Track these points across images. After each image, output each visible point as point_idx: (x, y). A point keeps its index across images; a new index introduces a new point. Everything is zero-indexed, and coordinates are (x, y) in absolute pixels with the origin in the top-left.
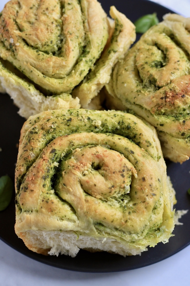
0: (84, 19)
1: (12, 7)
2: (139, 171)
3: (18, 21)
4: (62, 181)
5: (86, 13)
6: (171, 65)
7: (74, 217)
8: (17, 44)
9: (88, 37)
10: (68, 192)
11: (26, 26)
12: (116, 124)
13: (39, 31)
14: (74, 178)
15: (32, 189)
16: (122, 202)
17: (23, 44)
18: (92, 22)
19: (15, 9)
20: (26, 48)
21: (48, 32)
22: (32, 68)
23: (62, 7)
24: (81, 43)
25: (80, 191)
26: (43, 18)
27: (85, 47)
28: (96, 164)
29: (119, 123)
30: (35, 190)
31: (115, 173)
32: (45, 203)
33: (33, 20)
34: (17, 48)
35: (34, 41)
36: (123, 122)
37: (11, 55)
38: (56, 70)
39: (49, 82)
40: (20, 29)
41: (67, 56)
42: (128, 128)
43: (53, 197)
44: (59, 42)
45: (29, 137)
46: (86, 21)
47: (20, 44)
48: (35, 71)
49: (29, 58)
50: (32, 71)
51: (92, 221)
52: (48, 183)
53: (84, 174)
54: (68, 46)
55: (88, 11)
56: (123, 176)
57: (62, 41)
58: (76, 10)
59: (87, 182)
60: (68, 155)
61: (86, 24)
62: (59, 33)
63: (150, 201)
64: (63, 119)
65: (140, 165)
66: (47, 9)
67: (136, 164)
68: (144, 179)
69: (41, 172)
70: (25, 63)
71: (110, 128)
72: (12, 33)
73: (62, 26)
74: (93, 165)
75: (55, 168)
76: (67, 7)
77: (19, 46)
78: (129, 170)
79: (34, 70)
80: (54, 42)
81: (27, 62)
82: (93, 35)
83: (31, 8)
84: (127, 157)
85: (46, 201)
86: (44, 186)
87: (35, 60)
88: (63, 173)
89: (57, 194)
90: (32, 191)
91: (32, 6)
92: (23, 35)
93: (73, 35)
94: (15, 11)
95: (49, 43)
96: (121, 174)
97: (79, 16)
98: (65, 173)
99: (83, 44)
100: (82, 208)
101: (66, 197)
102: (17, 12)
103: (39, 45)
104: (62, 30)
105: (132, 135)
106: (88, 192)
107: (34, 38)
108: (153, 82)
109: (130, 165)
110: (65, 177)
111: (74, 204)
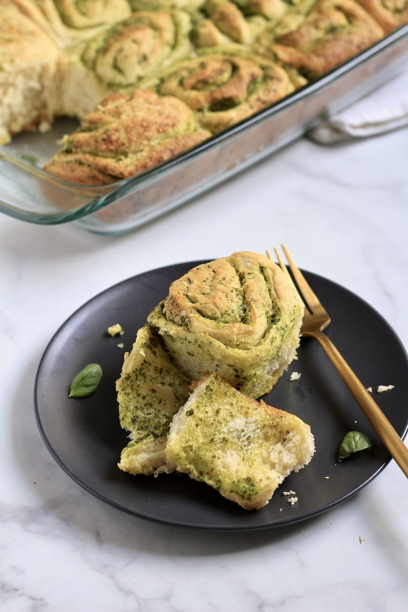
0: (270, 287)
1: (181, 284)
3: (189, 294)
5: (271, 280)
8: (191, 315)
9: (276, 305)
11: (200, 298)
13: (217, 298)
17: (197, 315)
18: (279, 288)
19: (185, 285)
20: (201, 318)
21: (228, 300)
22: (212, 339)
24: (268, 312)
26: (220, 287)
27: (273, 316)
33: (207, 290)
34: (191, 319)
35: (212, 310)
37: (184, 329)
38: (242, 337)
39: (234, 352)
40: (193, 301)
41: (253, 322)
44: (242, 312)
46: (272, 288)
47: (194, 316)
48: (216, 342)
49: (207, 327)
50: (211, 342)
54: (253, 313)
55: (273, 279)
57: (245, 310)
58: (260, 279)
61: (273, 291)
62: (241, 302)
66: (224, 279)
70: (202, 334)
72: (183, 305)
73: (244, 294)
76: (247, 277)
77: (193, 317)
79: (213, 341)
80: (236, 312)
81: (205, 333)
82: (282, 302)
83: (204, 281)
87: (214, 329)
91: (205, 279)
92: (197, 305)
93: (258, 302)
94: (186, 287)
95: (230, 312)
99: (271, 313)
102: (187, 288)
103: (218, 315)
104: (244, 298)
107: (212, 306)
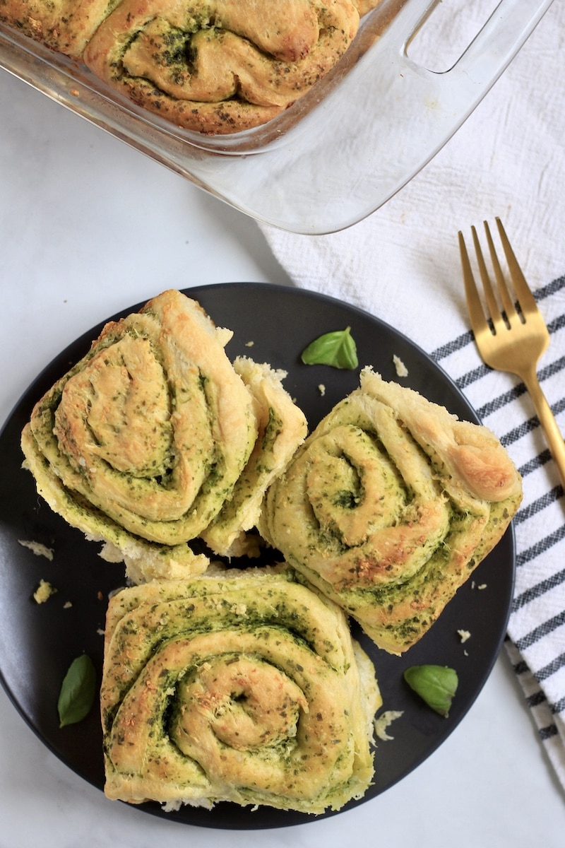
0: (212, 419)
1: (79, 395)
2: (311, 701)
3: (92, 423)
4: (180, 725)
5: (215, 407)
6: (368, 507)
7: (204, 781)
8: (93, 470)
9: (219, 450)
10: (192, 742)
11: (106, 434)
12: (273, 609)
13: (131, 448)
14: (201, 722)
15: (132, 742)
16: (283, 749)
17: (103, 468)
18: (226, 424)
19: (85, 397)
20: (109, 476)
21: (147, 449)
22: (122, 511)
23: (172, 393)
24: (207, 460)
25: (211, 742)
26: (137, 422)
27: (214, 465)
28: (237, 695)
29: (277, 608)
30: (136, 743)
31: (271, 712)
32: (155, 764)
33: (119, 424)
34: (92, 476)
35: (123, 465)
36: (284, 606)
37: (83, 485)
38: (164, 513)
39: (153, 533)
40: (97, 441)
41: (182, 489)
42: (294, 617)
43: (167, 751)
44: (168, 460)
45: (121, 638)
46: (215, 422)
47: (97, 470)
48: (127, 515)
49: (116, 494)
50: (121, 515)
51: (233, 786)
52: (158, 727)
53: (217, 712)
54: (184, 472)
55: (218, 403)
56: (284, 715)
57: (172, 458)
58: (197, 402)
59: (224, 729)
60: (191, 674)
61: (216, 428)
62: (166, 445)
63: (331, 752)
64: (179, 606)
65: (313, 690)
66: (144, 403)
67: (306, 688)
68: (319, 717)
69: (145, 713)
70: (108, 501)
71: (262, 616)
72: (82, 448)
73: (172, 434)
74: (232, 696)
75: (169, 697)
76: (180, 396)
77: (96, 473)
78: (293, 703)
79: (124, 514)
80: (159, 462)
81: (112, 501)
82: (228, 446)
83: (115, 399)
84: (291, 677)
85: (156, 761)
86: (151, 735)
87: (125, 498)
88: (183, 709)
89: (173, 743)
90: (131, 744)
91: (115, 394)
92: (102, 452)
93: (193, 449)
94: (86, 402)
95: (150, 466)
96: (280, 712)
97: (202, 413)
98: (186, 709)
99: (210, 462)
100: (215, 770)
101: (188, 750)
102: (90, 405)
103: (133, 470)
104: (172, 439)
105: (299, 628)
106: (225, 742)
107: (123, 460)
108: (336, 534)
109: (295, 692)
110: (187, 719)
111: (204, 761)
